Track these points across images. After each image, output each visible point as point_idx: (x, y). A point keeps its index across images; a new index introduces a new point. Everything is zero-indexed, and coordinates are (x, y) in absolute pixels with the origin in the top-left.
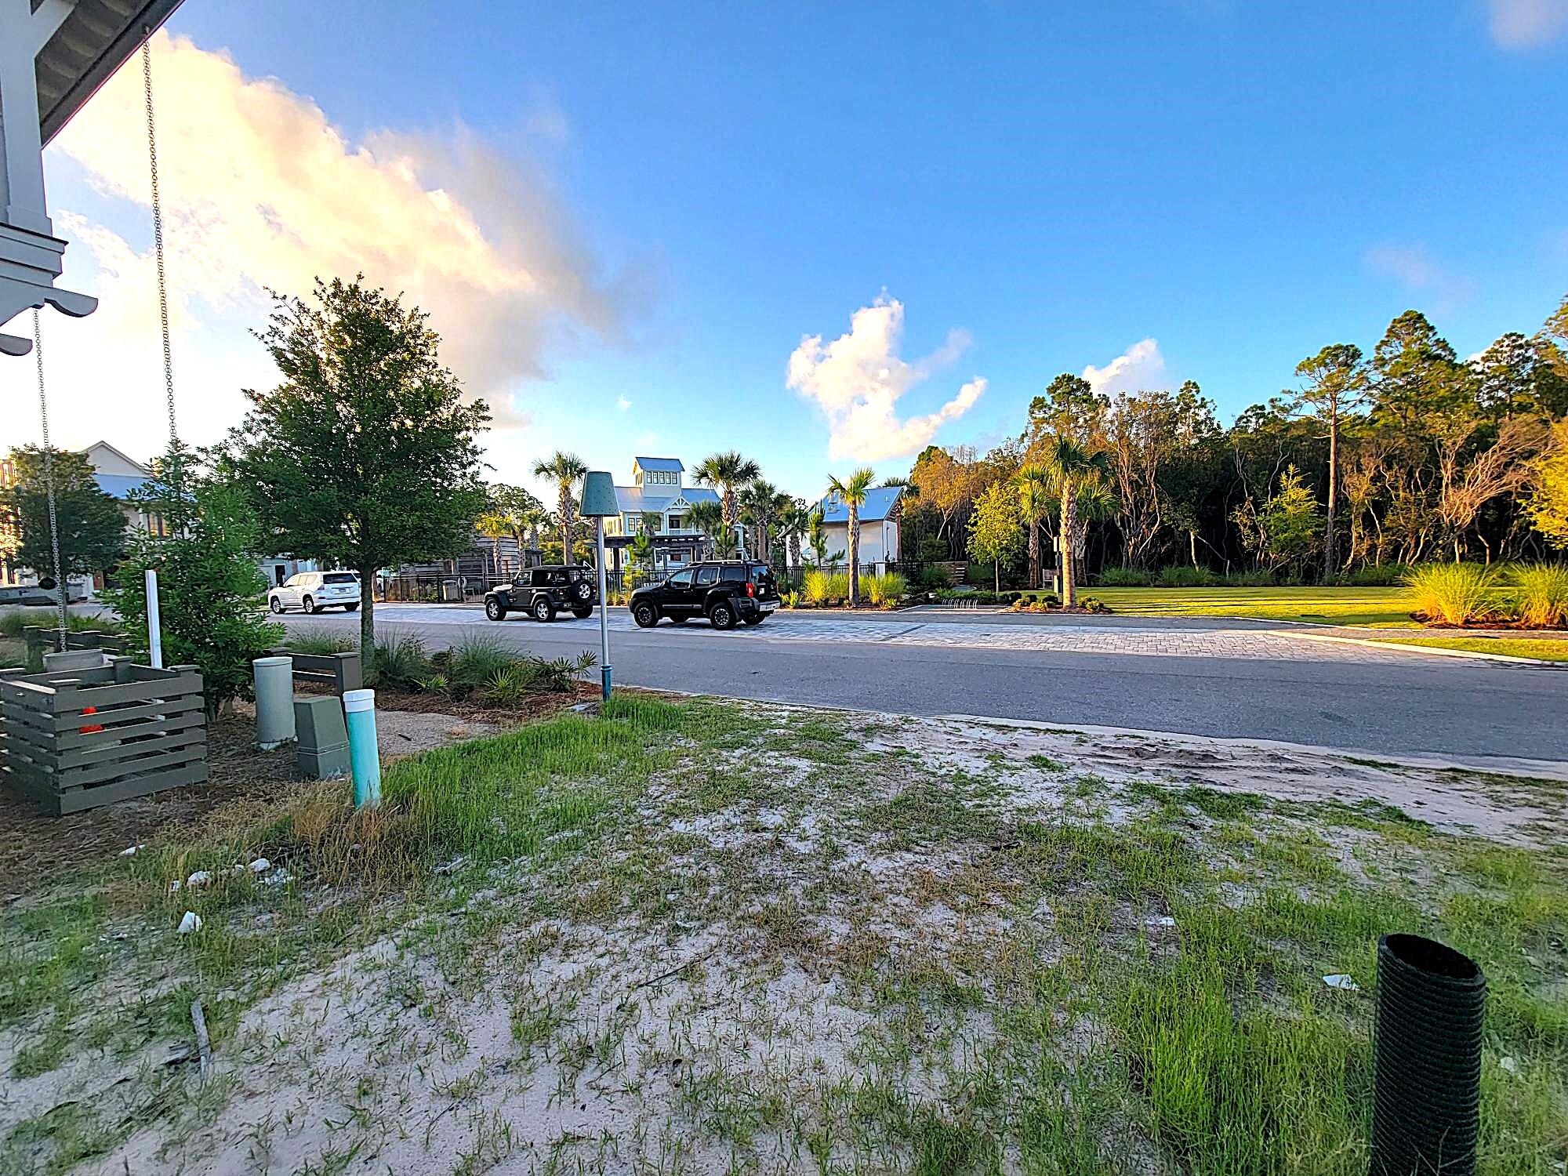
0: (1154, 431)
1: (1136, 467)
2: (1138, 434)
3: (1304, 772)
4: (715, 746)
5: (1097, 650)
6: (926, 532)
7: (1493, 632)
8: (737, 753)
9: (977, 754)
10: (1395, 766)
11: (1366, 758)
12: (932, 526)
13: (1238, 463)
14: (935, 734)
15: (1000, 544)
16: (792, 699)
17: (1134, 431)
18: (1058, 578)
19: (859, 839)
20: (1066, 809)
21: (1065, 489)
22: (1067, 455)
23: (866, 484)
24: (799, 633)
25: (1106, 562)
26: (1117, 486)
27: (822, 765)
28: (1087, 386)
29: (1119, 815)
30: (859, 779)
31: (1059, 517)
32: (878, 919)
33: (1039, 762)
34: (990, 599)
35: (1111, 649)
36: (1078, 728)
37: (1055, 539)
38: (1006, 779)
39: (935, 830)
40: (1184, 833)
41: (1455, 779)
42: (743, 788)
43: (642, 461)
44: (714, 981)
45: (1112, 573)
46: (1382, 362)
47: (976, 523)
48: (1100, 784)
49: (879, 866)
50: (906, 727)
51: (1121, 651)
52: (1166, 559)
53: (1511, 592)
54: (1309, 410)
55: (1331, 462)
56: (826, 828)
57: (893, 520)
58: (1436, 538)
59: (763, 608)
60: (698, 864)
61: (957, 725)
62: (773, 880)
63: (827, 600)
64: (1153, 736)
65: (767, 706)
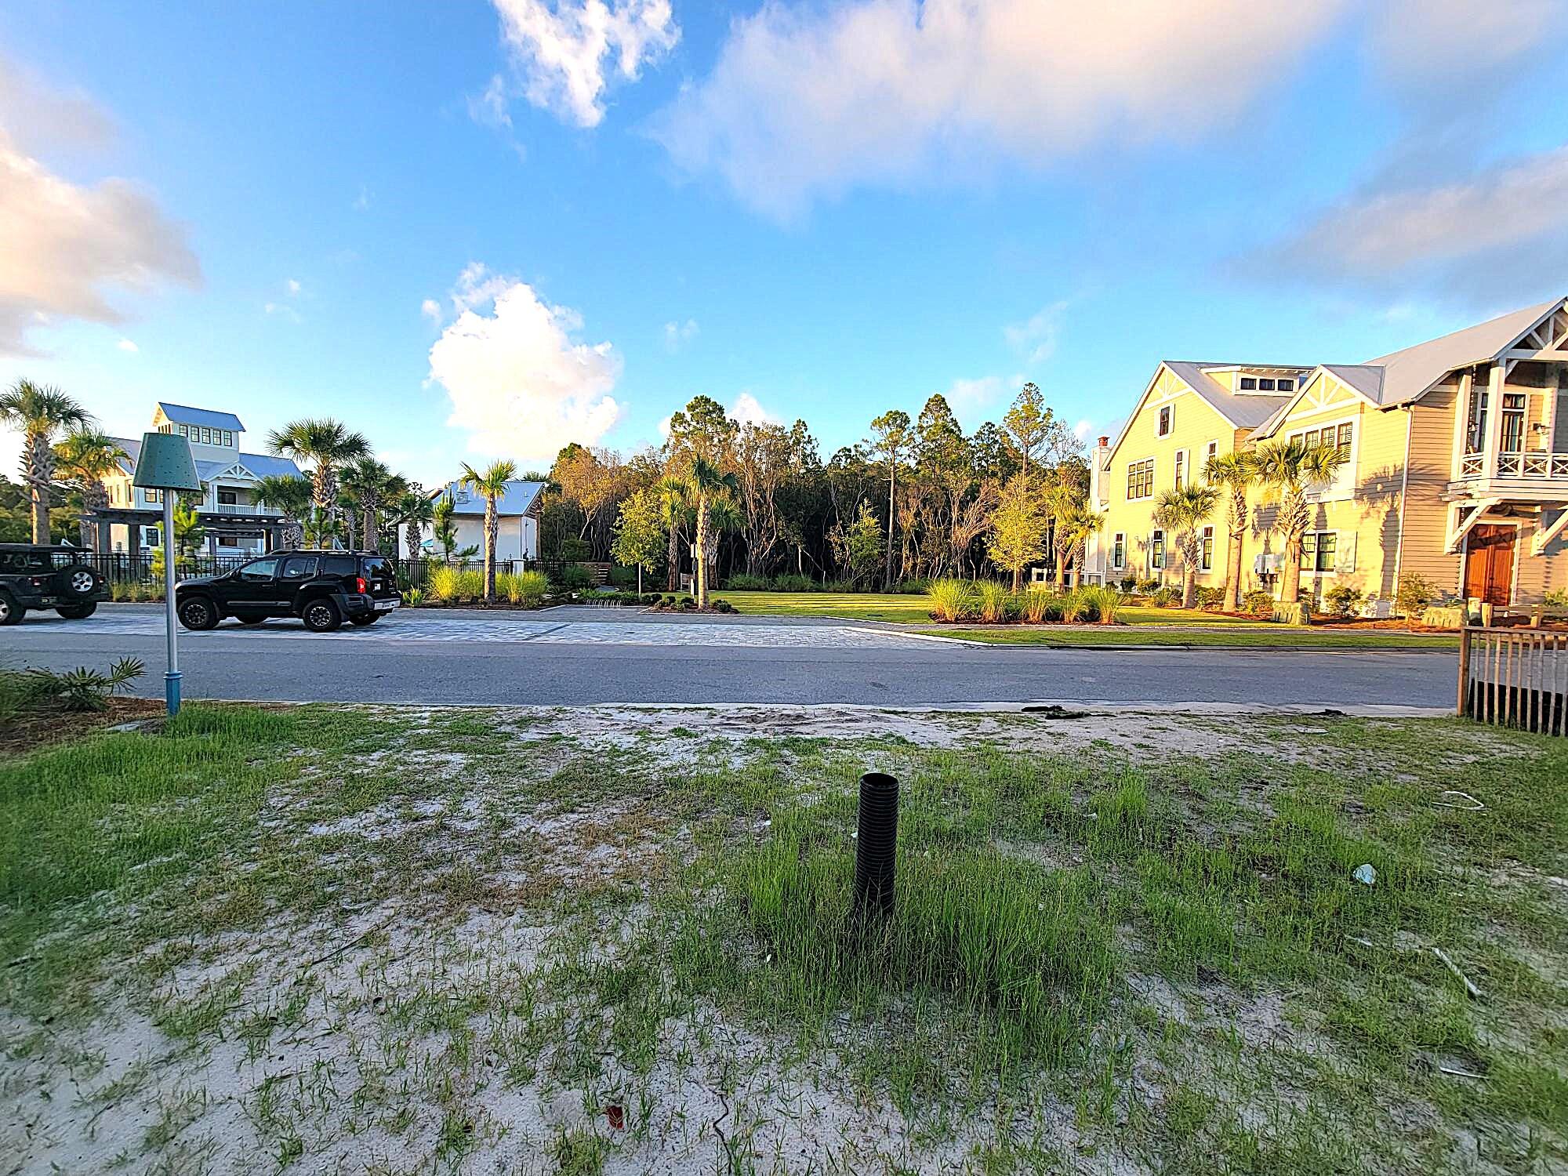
0: (774, 458)
1: (759, 488)
2: (760, 459)
3: (856, 721)
4: (346, 751)
5: (725, 644)
6: (568, 531)
7: (969, 626)
8: (375, 756)
9: (629, 732)
10: (906, 713)
11: (892, 709)
12: (574, 526)
13: (833, 493)
14: (588, 721)
15: (643, 548)
16: (432, 700)
17: (758, 454)
18: (694, 582)
19: (525, 811)
20: (701, 764)
21: (701, 499)
22: (703, 472)
23: (507, 477)
24: (427, 634)
25: (734, 569)
26: (744, 502)
27: (478, 756)
28: (721, 410)
29: (738, 762)
30: (518, 764)
31: (695, 526)
32: (552, 865)
33: (680, 732)
34: (633, 600)
35: (736, 643)
36: (710, 706)
37: (692, 546)
38: (653, 748)
39: (594, 794)
40: (780, 767)
41: (934, 717)
42: (393, 787)
43: (166, 407)
44: (398, 941)
45: (738, 579)
46: (921, 429)
47: (621, 526)
48: (726, 743)
49: (547, 827)
50: (560, 716)
51: (744, 645)
52: (780, 569)
53: (978, 599)
54: (878, 457)
55: (891, 499)
56: (492, 807)
57: (533, 517)
58: (949, 560)
59: (378, 606)
60: (354, 858)
61: (609, 711)
62: (444, 855)
63: (458, 598)
64: (763, 707)
65: (401, 709)
